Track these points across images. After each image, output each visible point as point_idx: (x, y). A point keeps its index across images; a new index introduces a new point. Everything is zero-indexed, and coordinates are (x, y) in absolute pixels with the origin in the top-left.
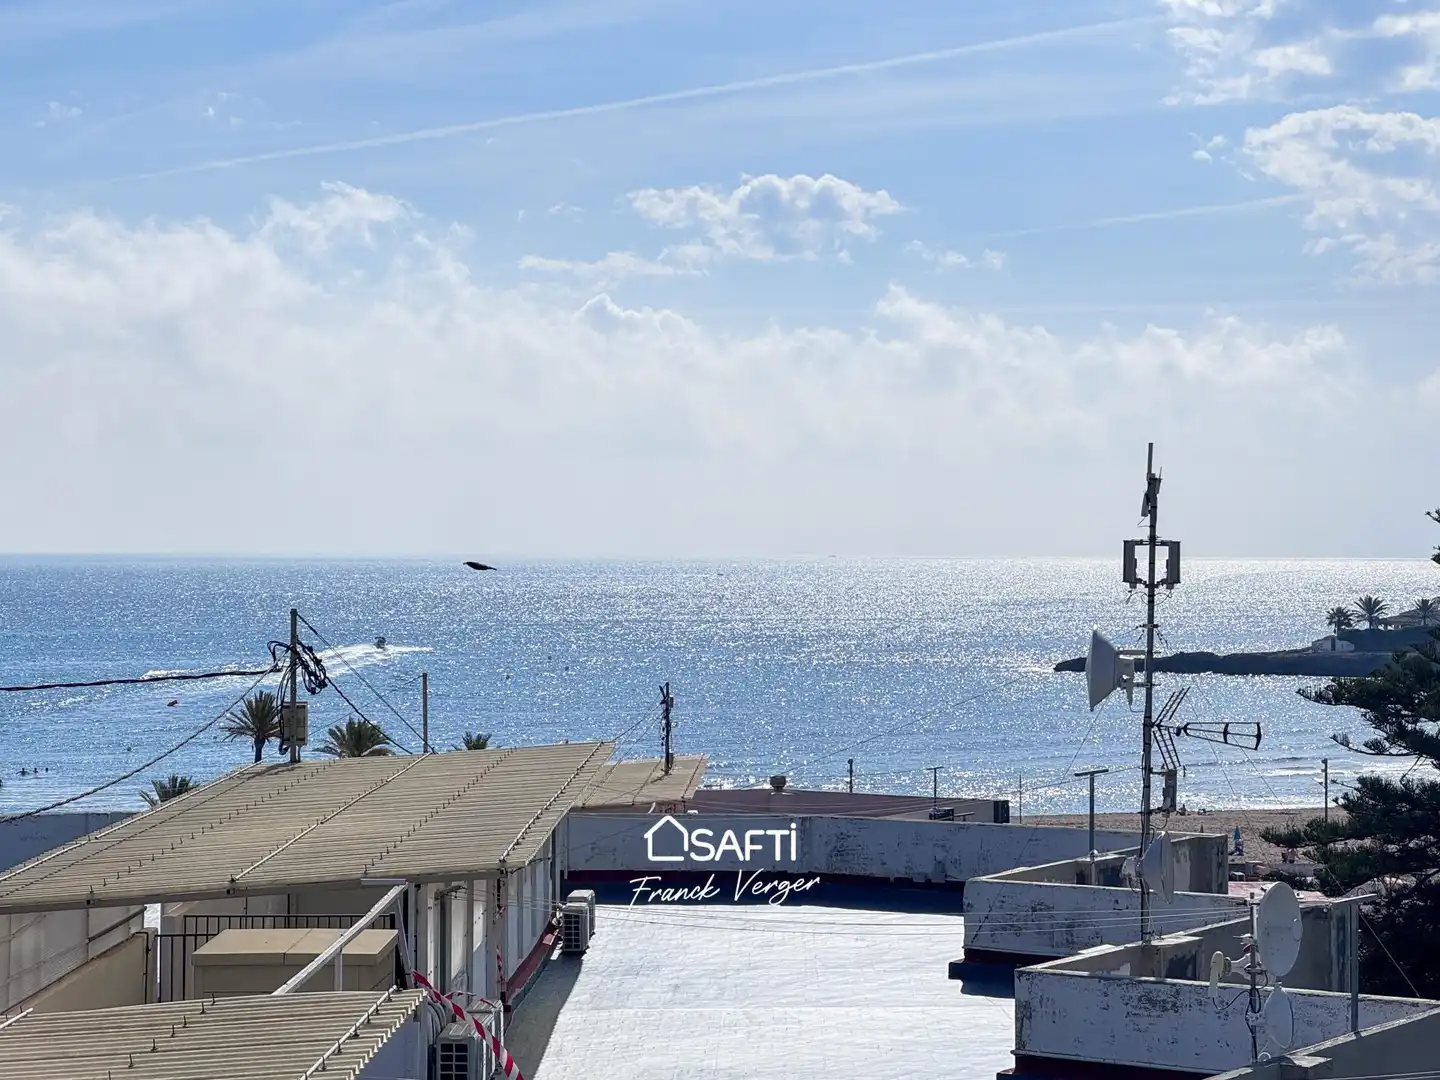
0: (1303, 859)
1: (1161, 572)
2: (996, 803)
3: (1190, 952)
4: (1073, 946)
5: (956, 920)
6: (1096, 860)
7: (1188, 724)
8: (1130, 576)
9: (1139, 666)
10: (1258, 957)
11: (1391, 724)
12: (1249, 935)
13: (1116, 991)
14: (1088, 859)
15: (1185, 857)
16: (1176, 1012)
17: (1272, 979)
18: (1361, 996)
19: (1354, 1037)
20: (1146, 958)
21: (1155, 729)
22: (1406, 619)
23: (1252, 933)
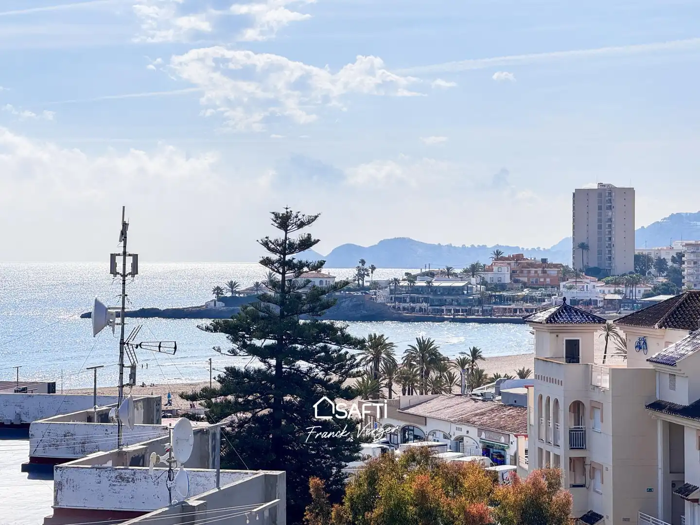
0: (199, 407)
1: (129, 269)
2: (49, 384)
3: (142, 453)
4: (84, 452)
5: (26, 442)
6: (97, 410)
7: (142, 343)
8: (113, 271)
9: (118, 315)
10: (173, 454)
11: (240, 341)
12: (169, 444)
13: (105, 474)
14: (93, 410)
15: (141, 407)
16: (134, 483)
17: (179, 464)
18: (221, 470)
19: (217, 490)
20: (120, 457)
21: (126, 345)
22: (248, 291)
23: (170, 443)
